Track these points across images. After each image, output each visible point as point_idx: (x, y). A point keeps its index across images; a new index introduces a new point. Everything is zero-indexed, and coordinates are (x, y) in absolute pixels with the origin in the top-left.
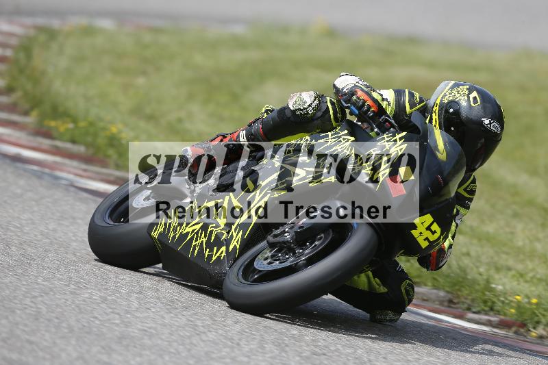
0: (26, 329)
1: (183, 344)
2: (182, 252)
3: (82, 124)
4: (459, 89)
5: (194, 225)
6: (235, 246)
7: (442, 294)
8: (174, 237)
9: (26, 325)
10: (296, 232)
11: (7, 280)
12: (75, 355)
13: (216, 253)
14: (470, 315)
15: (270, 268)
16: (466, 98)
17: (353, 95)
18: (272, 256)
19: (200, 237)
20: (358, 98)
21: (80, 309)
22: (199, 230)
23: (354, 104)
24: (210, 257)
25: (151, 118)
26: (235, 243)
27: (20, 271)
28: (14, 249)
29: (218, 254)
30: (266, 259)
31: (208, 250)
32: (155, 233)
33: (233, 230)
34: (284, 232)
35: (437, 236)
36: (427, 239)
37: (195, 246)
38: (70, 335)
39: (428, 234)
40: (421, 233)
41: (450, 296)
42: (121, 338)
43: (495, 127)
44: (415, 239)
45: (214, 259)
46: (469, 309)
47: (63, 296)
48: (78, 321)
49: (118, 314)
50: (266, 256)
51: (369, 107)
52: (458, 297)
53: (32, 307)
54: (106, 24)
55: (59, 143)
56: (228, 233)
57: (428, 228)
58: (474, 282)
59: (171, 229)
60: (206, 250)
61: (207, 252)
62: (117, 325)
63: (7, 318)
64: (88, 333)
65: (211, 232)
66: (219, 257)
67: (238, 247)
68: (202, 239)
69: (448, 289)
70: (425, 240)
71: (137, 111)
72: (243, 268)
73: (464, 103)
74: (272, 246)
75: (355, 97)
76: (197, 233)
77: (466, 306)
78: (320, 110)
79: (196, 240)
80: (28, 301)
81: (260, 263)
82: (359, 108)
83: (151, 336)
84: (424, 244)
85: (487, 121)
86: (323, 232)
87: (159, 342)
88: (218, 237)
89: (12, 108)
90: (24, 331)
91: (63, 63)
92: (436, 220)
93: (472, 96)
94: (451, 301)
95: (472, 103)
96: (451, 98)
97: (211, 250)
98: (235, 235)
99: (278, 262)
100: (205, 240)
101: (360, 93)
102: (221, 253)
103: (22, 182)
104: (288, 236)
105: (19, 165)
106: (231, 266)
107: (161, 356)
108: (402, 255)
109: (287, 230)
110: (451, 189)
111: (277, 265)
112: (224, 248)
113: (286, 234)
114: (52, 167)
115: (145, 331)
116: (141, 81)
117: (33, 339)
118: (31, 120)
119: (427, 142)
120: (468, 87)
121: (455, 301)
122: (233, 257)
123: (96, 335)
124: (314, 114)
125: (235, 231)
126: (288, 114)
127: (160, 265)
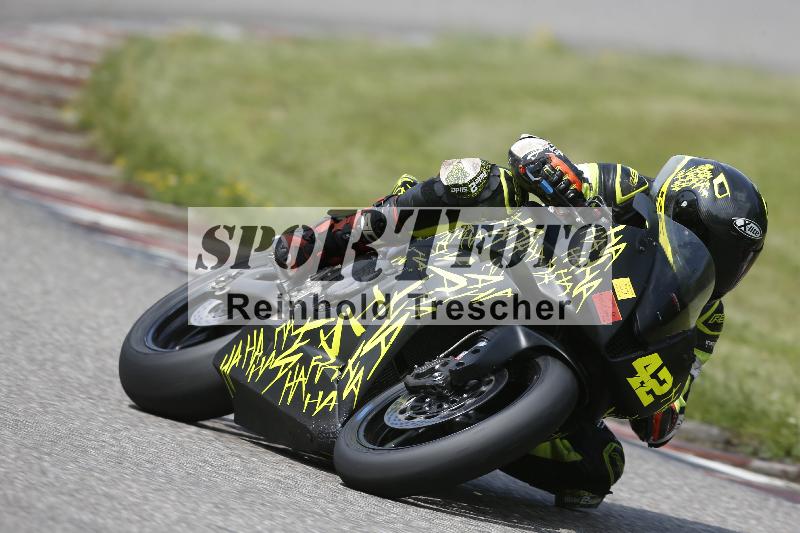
0: (105, 478)
1: (333, 502)
2: (268, 398)
3: (191, 179)
4: (697, 171)
5: (289, 355)
6: (352, 392)
7: (715, 431)
8: (256, 374)
9: (103, 472)
10: (451, 371)
11: (77, 406)
12: (174, 516)
13: (321, 402)
14: (757, 463)
15: (410, 425)
16: (708, 184)
17: (544, 163)
18: (412, 408)
19: (297, 377)
20: (553, 169)
21: (183, 449)
22: (295, 365)
23: (546, 178)
24: (312, 406)
25: (292, 170)
26: (353, 386)
27: (96, 392)
28: (87, 360)
29: (324, 404)
30: (403, 412)
31: (309, 396)
32: (226, 367)
33: (349, 367)
34: (433, 370)
35: (666, 388)
36: (651, 392)
37: (289, 388)
38: (169, 486)
39: (652, 384)
40: (642, 383)
41: (727, 435)
42: (242, 493)
43: (752, 230)
44: (632, 392)
45: (318, 409)
46: (755, 454)
47: (157, 430)
48: (179, 465)
49: (239, 456)
50: (402, 407)
51: (569, 183)
52: (739, 435)
53: (113, 445)
54: (228, 32)
55: (157, 207)
56: (342, 370)
57: (654, 376)
58: (764, 413)
59: (251, 362)
60: (306, 397)
61: (308, 399)
62: (238, 473)
63: (75, 461)
64: (196, 484)
65: (315, 368)
66: (326, 407)
67: (357, 393)
68: (300, 379)
69: (725, 424)
70: (648, 393)
71: (271, 160)
72: (365, 424)
73: (704, 193)
74: (412, 390)
75: (547, 167)
76: (293, 369)
77: (750, 450)
78: (489, 187)
79: (291, 380)
80: (107, 437)
81: (392, 418)
82: (554, 184)
83: (287, 490)
84: (647, 400)
85: (740, 222)
86: (493, 373)
87: (299, 498)
88: (326, 375)
89: (89, 154)
90: (101, 480)
91: (162, 89)
92: (667, 363)
93: (716, 182)
94: (728, 443)
95: (717, 194)
96: (684, 185)
97: (315, 396)
98: (352, 374)
99: (422, 417)
100: (304, 380)
101: (555, 161)
102: (331, 401)
103: (101, 262)
104: (438, 377)
105: (98, 238)
106: (345, 422)
107: (301, 519)
108: (610, 415)
109: (437, 367)
110: (691, 314)
111: (421, 421)
112: (334, 394)
113: (436, 374)
114: (146, 240)
115: (280, 482)
116: (276, 116)
117: (113, 492)
118: (115, 171)
119: (657, 241)
120: (712, 167)
121: (735, 441)
122: (349, 409)
123: (207, 487)
124: (480, 194)
125: (353, 369)
126: (439, 191)
127: (232, 417)
